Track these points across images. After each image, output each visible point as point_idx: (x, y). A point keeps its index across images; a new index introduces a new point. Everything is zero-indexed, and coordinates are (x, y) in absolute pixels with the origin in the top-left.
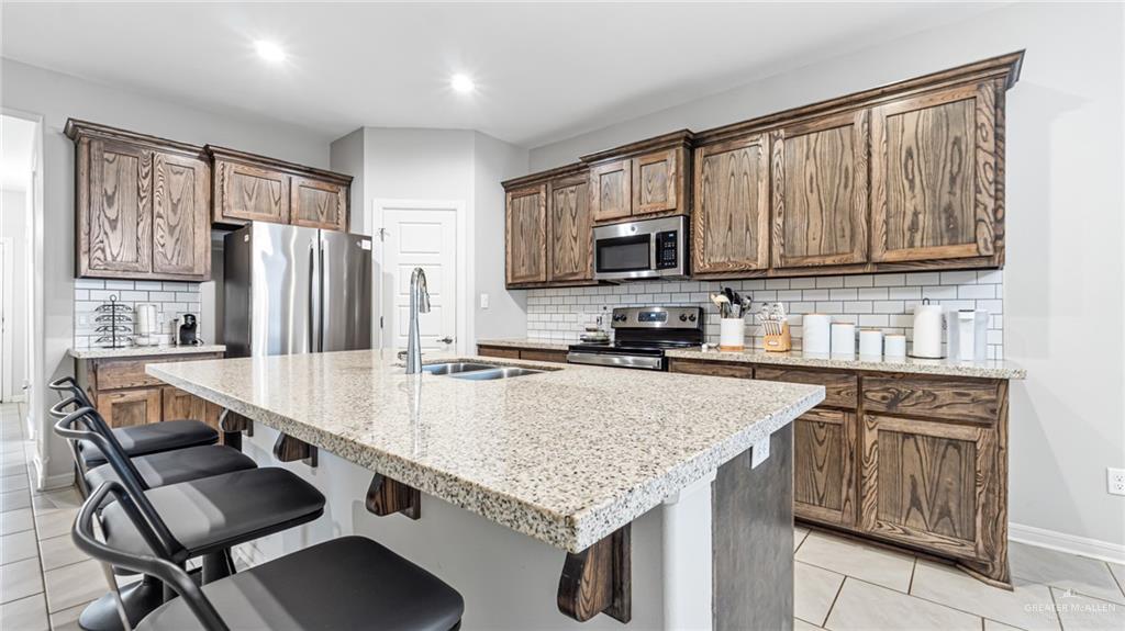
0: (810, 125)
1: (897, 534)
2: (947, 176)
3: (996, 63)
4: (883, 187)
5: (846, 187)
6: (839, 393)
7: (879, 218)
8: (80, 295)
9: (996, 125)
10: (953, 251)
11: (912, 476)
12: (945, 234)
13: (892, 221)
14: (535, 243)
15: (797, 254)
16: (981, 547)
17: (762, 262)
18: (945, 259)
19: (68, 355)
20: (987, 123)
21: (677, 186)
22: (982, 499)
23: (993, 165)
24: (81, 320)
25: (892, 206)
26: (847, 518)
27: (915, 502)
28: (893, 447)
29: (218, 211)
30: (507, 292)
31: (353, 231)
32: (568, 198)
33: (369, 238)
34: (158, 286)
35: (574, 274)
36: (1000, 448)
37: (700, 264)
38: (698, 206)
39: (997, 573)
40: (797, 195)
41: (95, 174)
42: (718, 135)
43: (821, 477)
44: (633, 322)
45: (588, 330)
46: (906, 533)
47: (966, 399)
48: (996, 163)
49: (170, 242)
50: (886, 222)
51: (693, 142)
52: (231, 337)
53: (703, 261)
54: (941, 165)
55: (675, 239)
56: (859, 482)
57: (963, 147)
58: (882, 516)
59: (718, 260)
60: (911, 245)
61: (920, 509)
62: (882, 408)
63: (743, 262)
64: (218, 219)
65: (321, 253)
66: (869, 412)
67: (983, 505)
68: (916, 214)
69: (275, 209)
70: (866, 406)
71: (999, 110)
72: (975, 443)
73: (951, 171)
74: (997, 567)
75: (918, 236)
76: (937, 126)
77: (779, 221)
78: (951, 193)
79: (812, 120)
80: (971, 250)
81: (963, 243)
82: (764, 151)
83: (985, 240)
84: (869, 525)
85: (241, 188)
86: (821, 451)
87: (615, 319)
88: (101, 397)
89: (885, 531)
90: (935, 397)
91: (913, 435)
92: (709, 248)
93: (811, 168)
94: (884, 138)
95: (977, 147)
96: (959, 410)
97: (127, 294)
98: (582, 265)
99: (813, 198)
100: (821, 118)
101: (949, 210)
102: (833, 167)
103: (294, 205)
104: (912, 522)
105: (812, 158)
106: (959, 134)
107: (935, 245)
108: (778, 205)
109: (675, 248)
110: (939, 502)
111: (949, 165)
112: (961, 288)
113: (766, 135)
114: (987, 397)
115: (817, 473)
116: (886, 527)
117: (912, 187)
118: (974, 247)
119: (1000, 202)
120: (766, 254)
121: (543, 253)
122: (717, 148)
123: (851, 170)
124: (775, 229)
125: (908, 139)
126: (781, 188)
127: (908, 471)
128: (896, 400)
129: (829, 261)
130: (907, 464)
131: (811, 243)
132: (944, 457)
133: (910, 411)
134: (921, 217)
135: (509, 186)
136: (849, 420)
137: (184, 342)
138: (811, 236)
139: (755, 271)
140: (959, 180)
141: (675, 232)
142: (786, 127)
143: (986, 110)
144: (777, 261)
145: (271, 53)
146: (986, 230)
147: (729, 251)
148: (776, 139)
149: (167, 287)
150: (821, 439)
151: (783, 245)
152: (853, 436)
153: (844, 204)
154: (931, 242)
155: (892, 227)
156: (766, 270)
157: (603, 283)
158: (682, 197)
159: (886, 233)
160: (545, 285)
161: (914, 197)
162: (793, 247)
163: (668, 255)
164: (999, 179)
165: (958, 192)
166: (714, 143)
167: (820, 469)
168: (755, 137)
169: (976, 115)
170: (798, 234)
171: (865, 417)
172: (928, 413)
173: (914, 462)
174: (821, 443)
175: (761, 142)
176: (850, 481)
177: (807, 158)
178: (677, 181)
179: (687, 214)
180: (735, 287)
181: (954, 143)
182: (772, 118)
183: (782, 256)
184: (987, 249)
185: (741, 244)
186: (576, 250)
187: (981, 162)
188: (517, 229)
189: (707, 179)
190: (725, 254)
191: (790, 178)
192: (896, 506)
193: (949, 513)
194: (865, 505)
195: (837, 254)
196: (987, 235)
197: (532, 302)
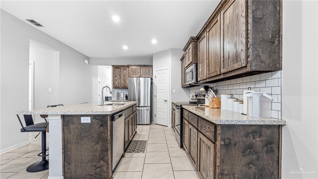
0: (212, 25)
2: (236, 32)
4: (223, 42)
7: (222, 56)
8: (115, 91)
10: (236, 66)
12: (235, 59)
21: (192, 54)
25: (225, 50)
26: (196, 168)
28: (202, 145)
30: (182, 88)
43: (194, 151)
47: (210, 130)
49: (123, 83)
51: (197, 39)
54: (234, 28)
56: (198, 156)
59: (200, 77)
60: (228, 66)
61: (204, 172)
62: (200, 130)
67: (212, 176)
70: (198, 128)
72: (211, 149)
75: (229, 61)
76: (233, 11)
79: (212, 22)
86: (194, 142)
90: (206, 128)
91: (204, 142)
94: (223, 23)
95: (241, 16)
97: (119, 91)
100: (214, 20)
103: (142, 73)
106: (238, 12)
107: (233, 64)
110: (207, 170)
113: (206, 32)
114: (213, 130)
118: (240, 63)
120: (206, 73)
122: (200, 39)
125: (228, 21)
126: (208, 50)
128: (202, 127)
129: (214, 74)
131: (212, 68)
132: (208, 152)
133: (203, 132)
141: (193, 69)
152: (197, 138)
154: (233, 61)
155: (225, 58)
158: (193, 58)
159: (223, 61)
162: (210, 70)
165: (238, 39)
167: (194, 148)
170: (210, 66)
174: (194, 139)
177: (212, 37)
181: (237, 17)
184: (244, 63)
190: (201, 74)
193: (208, 176)
194: (198, 164)
195: (216, 71)
197: (191, 91)
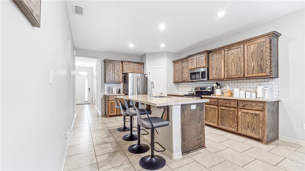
0: (232, 48)
1: (245, 133)
2: (260, 58)
3: (269, 34)
4: (247, 61)
5: (239, 61)
6: (234, 104)
7: (246, 67)
8: (105, 86)
9: (270, 47)
10: (261, 74)
11: (248, 122)
12: (260, 71)
13: (249, 68)
14: (179, 74)
15: (230, 75)
16: (261, 136)
17: (223, 77)
18: (260, 76)
19: (104, 95)
20: (268, 47)
21: (205, 61)
22: (261, 126)
23: (269, 56)
24: (105, 90)
25: (249, 65)
26: (235, 130)
27: (248, 127)
28: (244, 115)
29: (123, 71)
30: (173, 84)
31: (144, 73)
32: (185, 64)
33: (147, 74)
34: (115, 84)
35: (187, 80)
36: (265, 116)
37: (210, 78)
38: (210, 65)
39: (264, 141)
40: (230, 63)
41: (108, 67)
42: (214, 50)
43: (231, 121)
44: (199, 90)
45: (190, 92)
46: (247, 133)
47: (258, 106)
48: (270, 55)
49: (117, 77)
50: (248, 68)
51: (209, 52)
52: (125, 92)
53: (211, 77)
54: (259, 56)
55: (205, 73)
56: (238, 123)
57: (263, 52)
58: (242, 130)
59: (214, 77)
60: (253, 73)
61: (249, 128)
62: (242, 107)
63: (219, 77)
64: (123, 73)
65: (139, 78)
66: (240, 108)
67: (261, 127)
68: (254, 66)
69: (132, 70)
70: (239, 107)
71: (271, 44)
72: (259, 115)
73: (261, 57)
74: (264, 140)
75: (254, 71)
76: (258, 47)
77: (226, 68)
78: (261, 62)
79: (233, 47)
80: (265, 74)
81: (264, 73)
82: (223, 54)
83: (268, 72)
84: (239, 132)
85: (127, 67)
86: (231, 116)
87: (195, 89)
88: (109, 101)
89: (243, 133)
90: (252, 105)
91: (248, 113)
92: (212, 74)
93: (232, 57)
94: (247, 50)
95: (266, 52)
96: (256, 108)
97: (111, 85)
98: (188, 78)
99: (233, 63)
100: (235, 46)
101: (260, 65)
102: (237, 57)
103: (135, 69)
104: (248, 131)
105: (233, 55)
106: (262, 49)
107: (258, 73)
108: (226, 65)
109: (205, 74)
110: (253, 127)
111: (260, 56)
112: (269, 82)
113: (223, 50)
114: (262, 105)
115: (230, 121)
116: (243, 132)
117: (253, 61)
118: (266, 73)
119: (271, 64)
120: (224, 75)
121: (180, 76)
122: (214, 53)
123: (240, 57)
124: (225, 70)
125: (252, 50)
126: (227, 61)
127: (247, 120)
128: (245, 106)
129: (236, 77)
130: (247, 119)
131: (233, 73)
132: (254, 117)
133: (247, 108)
134: (255, 67)
135: (174, 62)
136: (236, 110)
137: (119, 93)
138: (232, 72)
139: (222, 79)
140: (262, 59)
141: (205, 71)
142: (227, 48)
143: (268, 44)
144: (226, 77)
145: (131, 46)
146: (268, 70)
147: (216, 75)
148: (226, 51)
149: (116, 84)
150: (231, 114)
151: (227, 74)
152: (237, 113)
153: (239, 64)
154: (257, 72)
155: (249, 69)
156: (224, 79)
157: (192, 82)
158: (206, 64)
159: (248, 71)
160: (181, 82)
161: (253, 63)
162: (229, 74)
163: (204, 76)
164: (271, 59)
165: (262, 62)
166: (213, 52)
167: (231, 120)
168: (221, 51)
169: (266, 45)
170: (230, 71)
171: (239, 109)
172: (251, 108)
173: (248, 119)
174: (231, 115)
175: (222, 52)
176: (236, 122)
177: (232, 55)
178: (205, 60)
179: (208, 67)
180: (219, 82)
181: (261, 51)
182: (224, 47)
183: (227, 76)
184: (268, 74)
185: (219, 73)
186: (187, 75)
187: (267, 55)
188: (175, 71)
189: (212, 60)
190: (215, 75)
191: (228, 59)
192: (245, 128)
193: (255, 129)
194: (239, 127)
195: (238, 75)
196: (268, 71)
197: (179, 86)
